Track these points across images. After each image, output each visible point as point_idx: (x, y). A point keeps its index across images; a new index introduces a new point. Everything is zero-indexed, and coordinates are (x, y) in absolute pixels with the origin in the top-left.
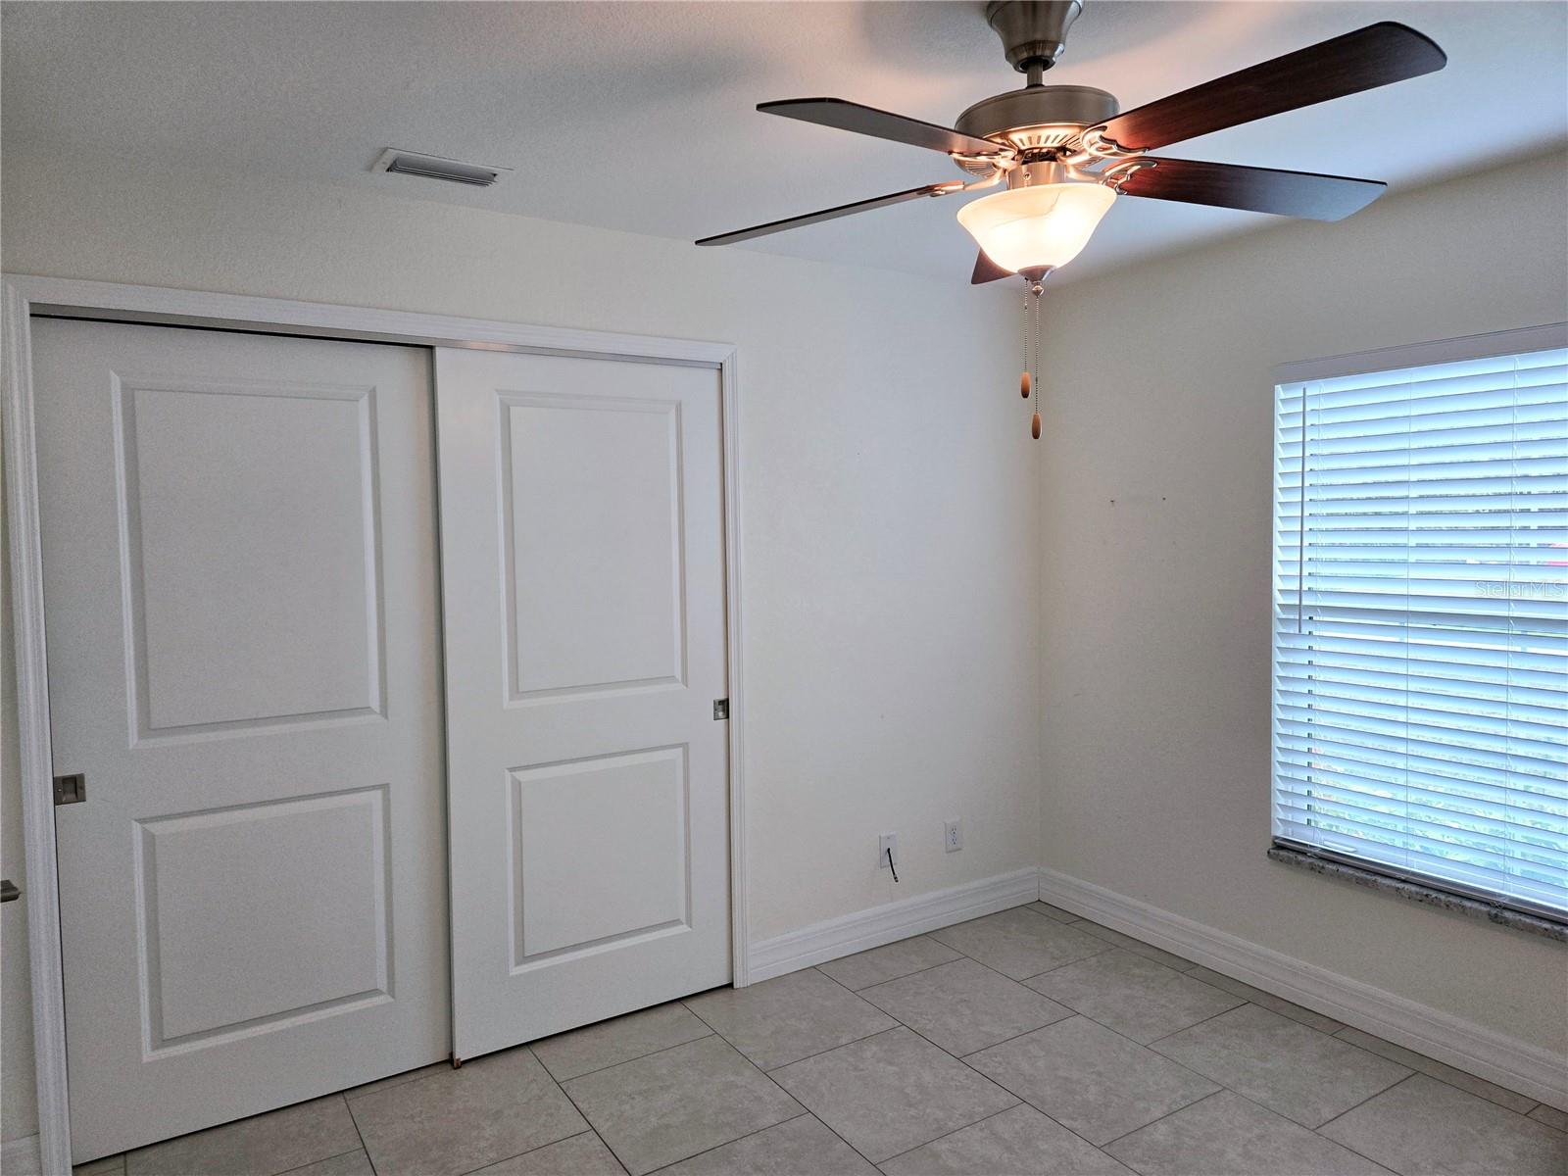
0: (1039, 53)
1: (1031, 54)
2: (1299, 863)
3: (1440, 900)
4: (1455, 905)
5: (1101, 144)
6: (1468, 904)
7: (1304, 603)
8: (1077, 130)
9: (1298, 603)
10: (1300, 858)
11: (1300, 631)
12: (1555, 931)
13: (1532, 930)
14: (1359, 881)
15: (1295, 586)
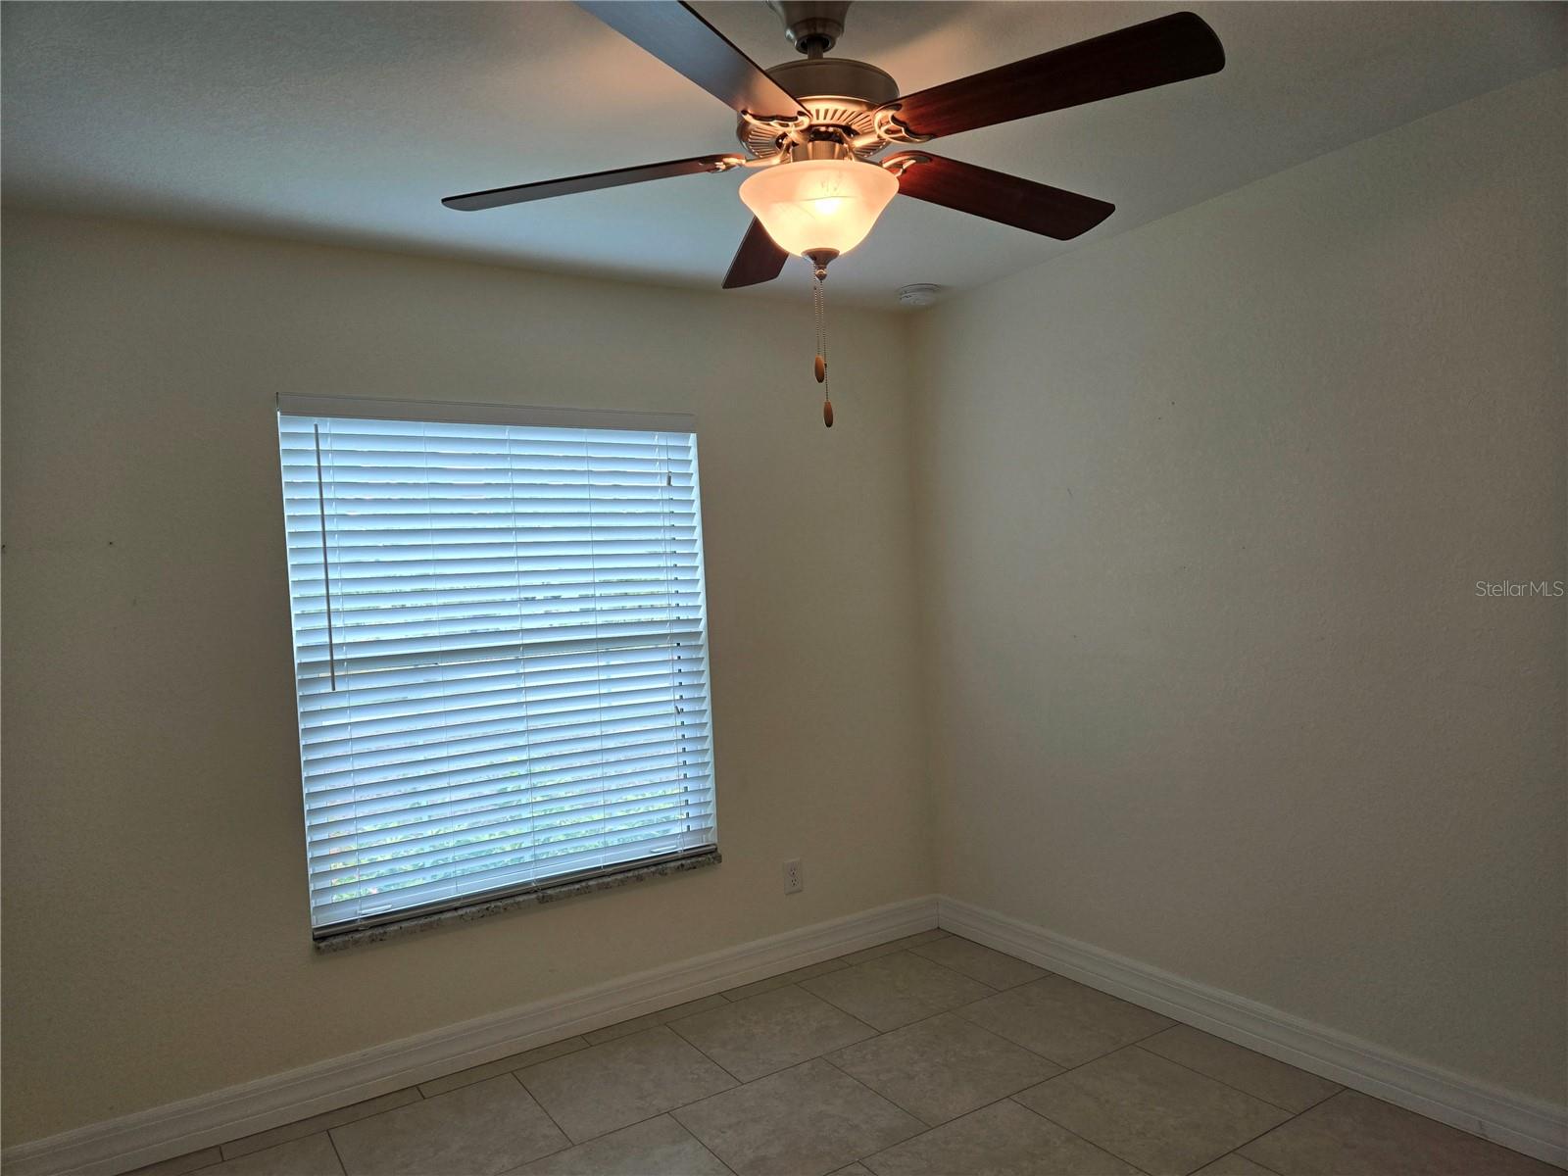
0: (820, 31)
1: (813, 31)
2: (356, 942)
3: (499, 907)
4: (512, 905)
5: (892, 125)
6: (520, 899)
7: (335, 658)
8: (864, 108)
9: (329, 658)
10: (357, 936)
11: (334, 689)
12: (583, 887)
13: (569, 895)
14: (424, 928)
15: (325, 639)
